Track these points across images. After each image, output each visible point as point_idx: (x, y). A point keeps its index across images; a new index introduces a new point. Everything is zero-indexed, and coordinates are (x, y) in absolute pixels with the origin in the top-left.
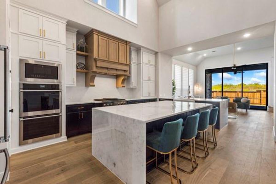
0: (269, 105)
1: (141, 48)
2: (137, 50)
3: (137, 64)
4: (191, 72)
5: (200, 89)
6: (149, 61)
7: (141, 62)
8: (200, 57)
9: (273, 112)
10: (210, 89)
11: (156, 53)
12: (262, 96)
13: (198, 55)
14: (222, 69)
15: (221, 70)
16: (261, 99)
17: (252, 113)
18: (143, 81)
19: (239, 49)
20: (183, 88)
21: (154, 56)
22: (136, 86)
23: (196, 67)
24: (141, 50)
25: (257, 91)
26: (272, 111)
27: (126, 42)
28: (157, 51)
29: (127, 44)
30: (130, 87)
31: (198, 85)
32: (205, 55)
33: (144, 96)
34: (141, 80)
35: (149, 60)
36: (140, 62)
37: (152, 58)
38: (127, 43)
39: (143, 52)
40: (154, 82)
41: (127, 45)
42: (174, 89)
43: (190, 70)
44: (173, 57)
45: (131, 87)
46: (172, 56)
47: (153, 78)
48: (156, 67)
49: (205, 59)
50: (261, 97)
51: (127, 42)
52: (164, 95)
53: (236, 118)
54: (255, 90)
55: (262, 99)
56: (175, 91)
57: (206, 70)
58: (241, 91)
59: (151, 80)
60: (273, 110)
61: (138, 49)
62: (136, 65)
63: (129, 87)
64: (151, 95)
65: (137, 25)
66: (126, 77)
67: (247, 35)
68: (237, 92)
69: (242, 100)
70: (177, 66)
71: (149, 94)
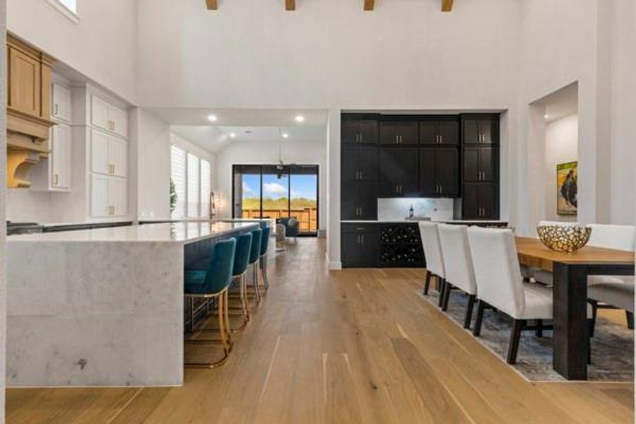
0: (320, 228)
1: (88, 85)
2: (72, 87)
3: (72, 126)
4: (206, 166)
5: (223, 204)
6: (111, 124)
7: (88, 123)
8: (224, 137)
9: (325, 238)
10: (240, 205)
11: (130, 109)
12: (311, 218)
13: (221, 132)
14: (261, 167)
15: (259, 168)
16: (309, 223)
17: (301, 241)
18: (94, 175)
19: (285, 136)
20: (189, 200)
21: (124, 113)
22: (66, 188)
23: (215, 157)
24: (87, 90)
25: (305, 209)
26: (323, 236)
27: (40, 55)
28: (133, 103)
29: (43, 61)
30: (47, 187)
31: (219, 195)
32: (233, 135)
33: (94, 213)
34: (88, 172)
35: (110, 122)
36: (85, 122)
37: (119, 118)
38: (41, 58)
39: (94, 98)
40: (125, 180)
41: (41, 63)
42: (172, 200)
43: (203, 161)
44: (172, 127)
45: (50, 189)
46: (168, 124)
47: (121, 171)
48: (128, 141)
49: (231, 143)
50: (309, 219)
51: (43, 57)
52: (152, 214)
53: (283, 251)
54: (302, 209)
55: (311, 221)
56: (174, 205)
57: (234, 166)
58: (287, 209)
59: (115, 174)
60: (325, 234)
61: (76, 85)
62: (68, 128)
63: (45, 189)
64: (116, 213)
65: (78, 18)
66: (36, 158)
67: (300, 119)
68: (279, 211)
69: (290, 223)
70: (176, 149)
71: (111, 210)
